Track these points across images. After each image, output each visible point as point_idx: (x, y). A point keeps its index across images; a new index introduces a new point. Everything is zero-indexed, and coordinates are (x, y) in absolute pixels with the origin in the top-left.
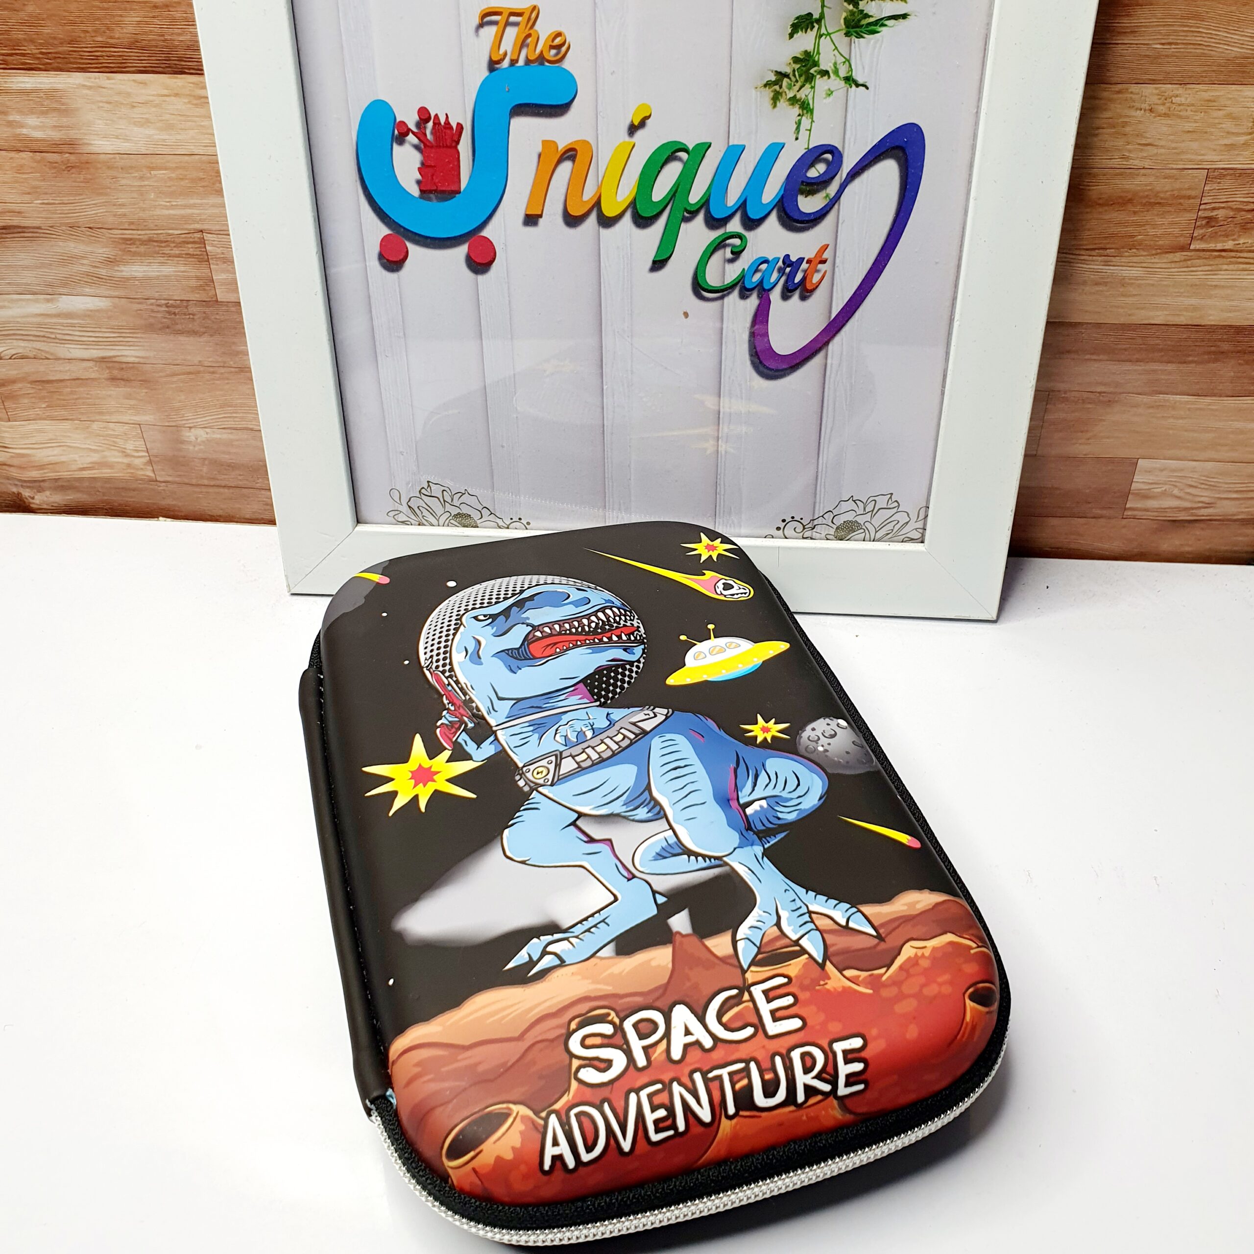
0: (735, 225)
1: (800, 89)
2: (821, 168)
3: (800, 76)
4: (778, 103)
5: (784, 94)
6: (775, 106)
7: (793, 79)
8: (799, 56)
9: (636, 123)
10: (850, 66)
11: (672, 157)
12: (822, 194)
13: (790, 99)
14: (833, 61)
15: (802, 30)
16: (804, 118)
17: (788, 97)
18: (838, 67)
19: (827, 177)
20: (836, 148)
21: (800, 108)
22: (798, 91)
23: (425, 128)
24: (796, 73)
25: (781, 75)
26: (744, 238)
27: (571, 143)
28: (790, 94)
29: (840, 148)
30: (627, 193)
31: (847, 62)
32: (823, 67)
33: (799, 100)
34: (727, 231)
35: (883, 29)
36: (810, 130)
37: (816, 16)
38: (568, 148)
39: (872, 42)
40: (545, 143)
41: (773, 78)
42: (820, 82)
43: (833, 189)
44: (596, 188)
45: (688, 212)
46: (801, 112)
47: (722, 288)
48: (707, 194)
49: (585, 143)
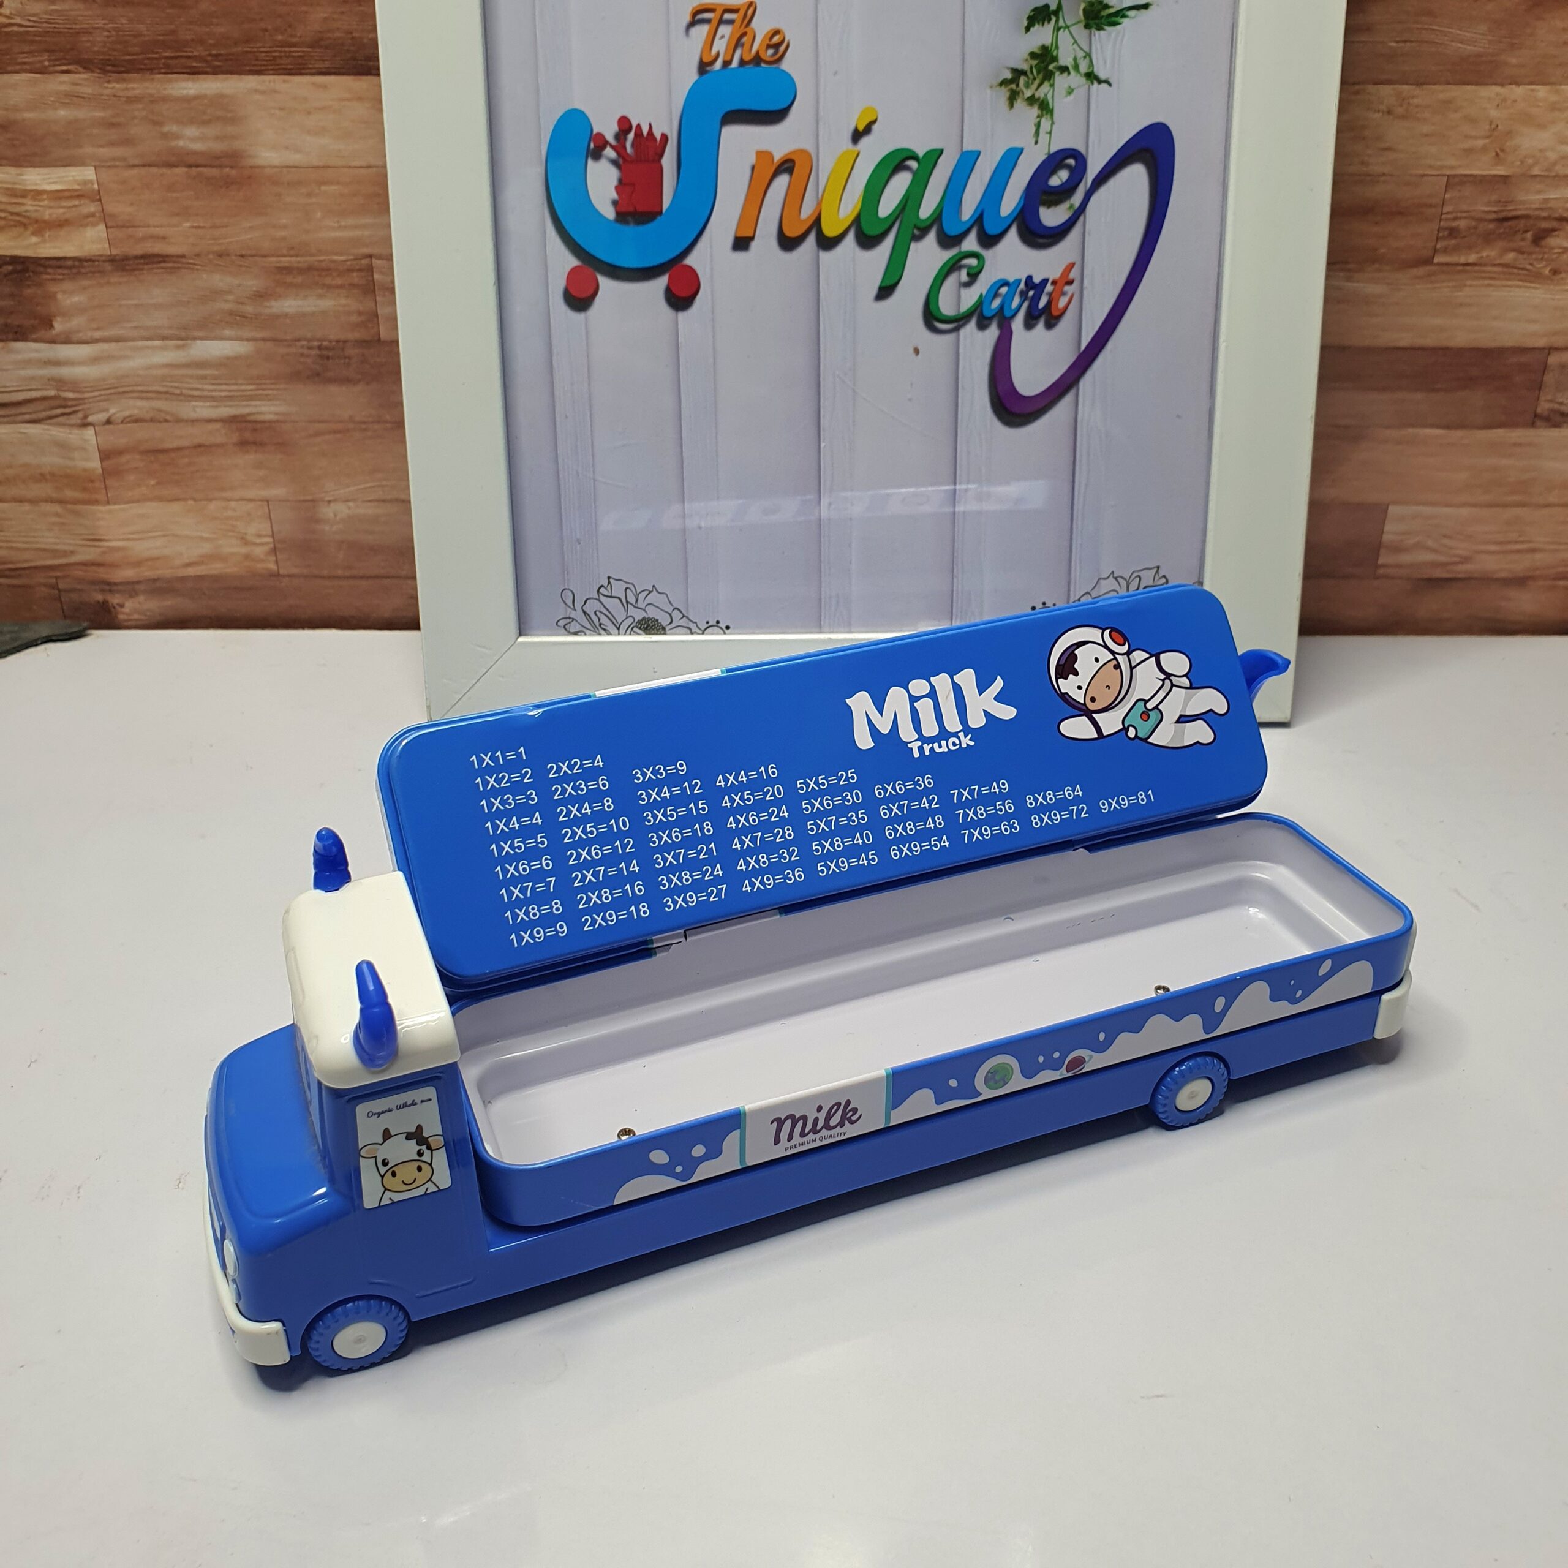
0: (971, 243)
1: (1038, 87)
2: (1063, 175)
3: (1038, 75)
4: (1015, 105)
5: (1021, 95)
6: (1011, 106)
7: (1031, 76)
8: (1036, 50)
9: (861, 129)
10: (1091, 61)
11: (900, 167)
12: (1066, 205)
13: (1027, 99)
14: (1073, 56)
15: (1039, 24)
16: (1043, 120)
17: (1025, 97)
18: (1078, 61)
19: (1070, 185)
20: (1080, 153)
21: (1039, 108)
22: (1036, 90)
23: (625, 140)
24: (1034, 71)
25: (1017, 73)
26: (981, 258)
27: (790, 153)
28: (1028, 93)
29: (1084, 152)
30: (849, 209)
31: (1088, 58)
32: (1063, 62)
33: (1039, 99)
34: (963, 250)
35: (1125, 21)
36: (1050, 133)
37: (1053, 7)
38: (785, 158)
39: (1113, 35)
40: (760, 154)
41: (1008, 75)
42: (1060, 79)
43: (1077, 199)
44: (815, 203)
45: (918, 229)
46: (1040, 112)
47: (957, 317)
48: (940, 209)
49: (804, 153)
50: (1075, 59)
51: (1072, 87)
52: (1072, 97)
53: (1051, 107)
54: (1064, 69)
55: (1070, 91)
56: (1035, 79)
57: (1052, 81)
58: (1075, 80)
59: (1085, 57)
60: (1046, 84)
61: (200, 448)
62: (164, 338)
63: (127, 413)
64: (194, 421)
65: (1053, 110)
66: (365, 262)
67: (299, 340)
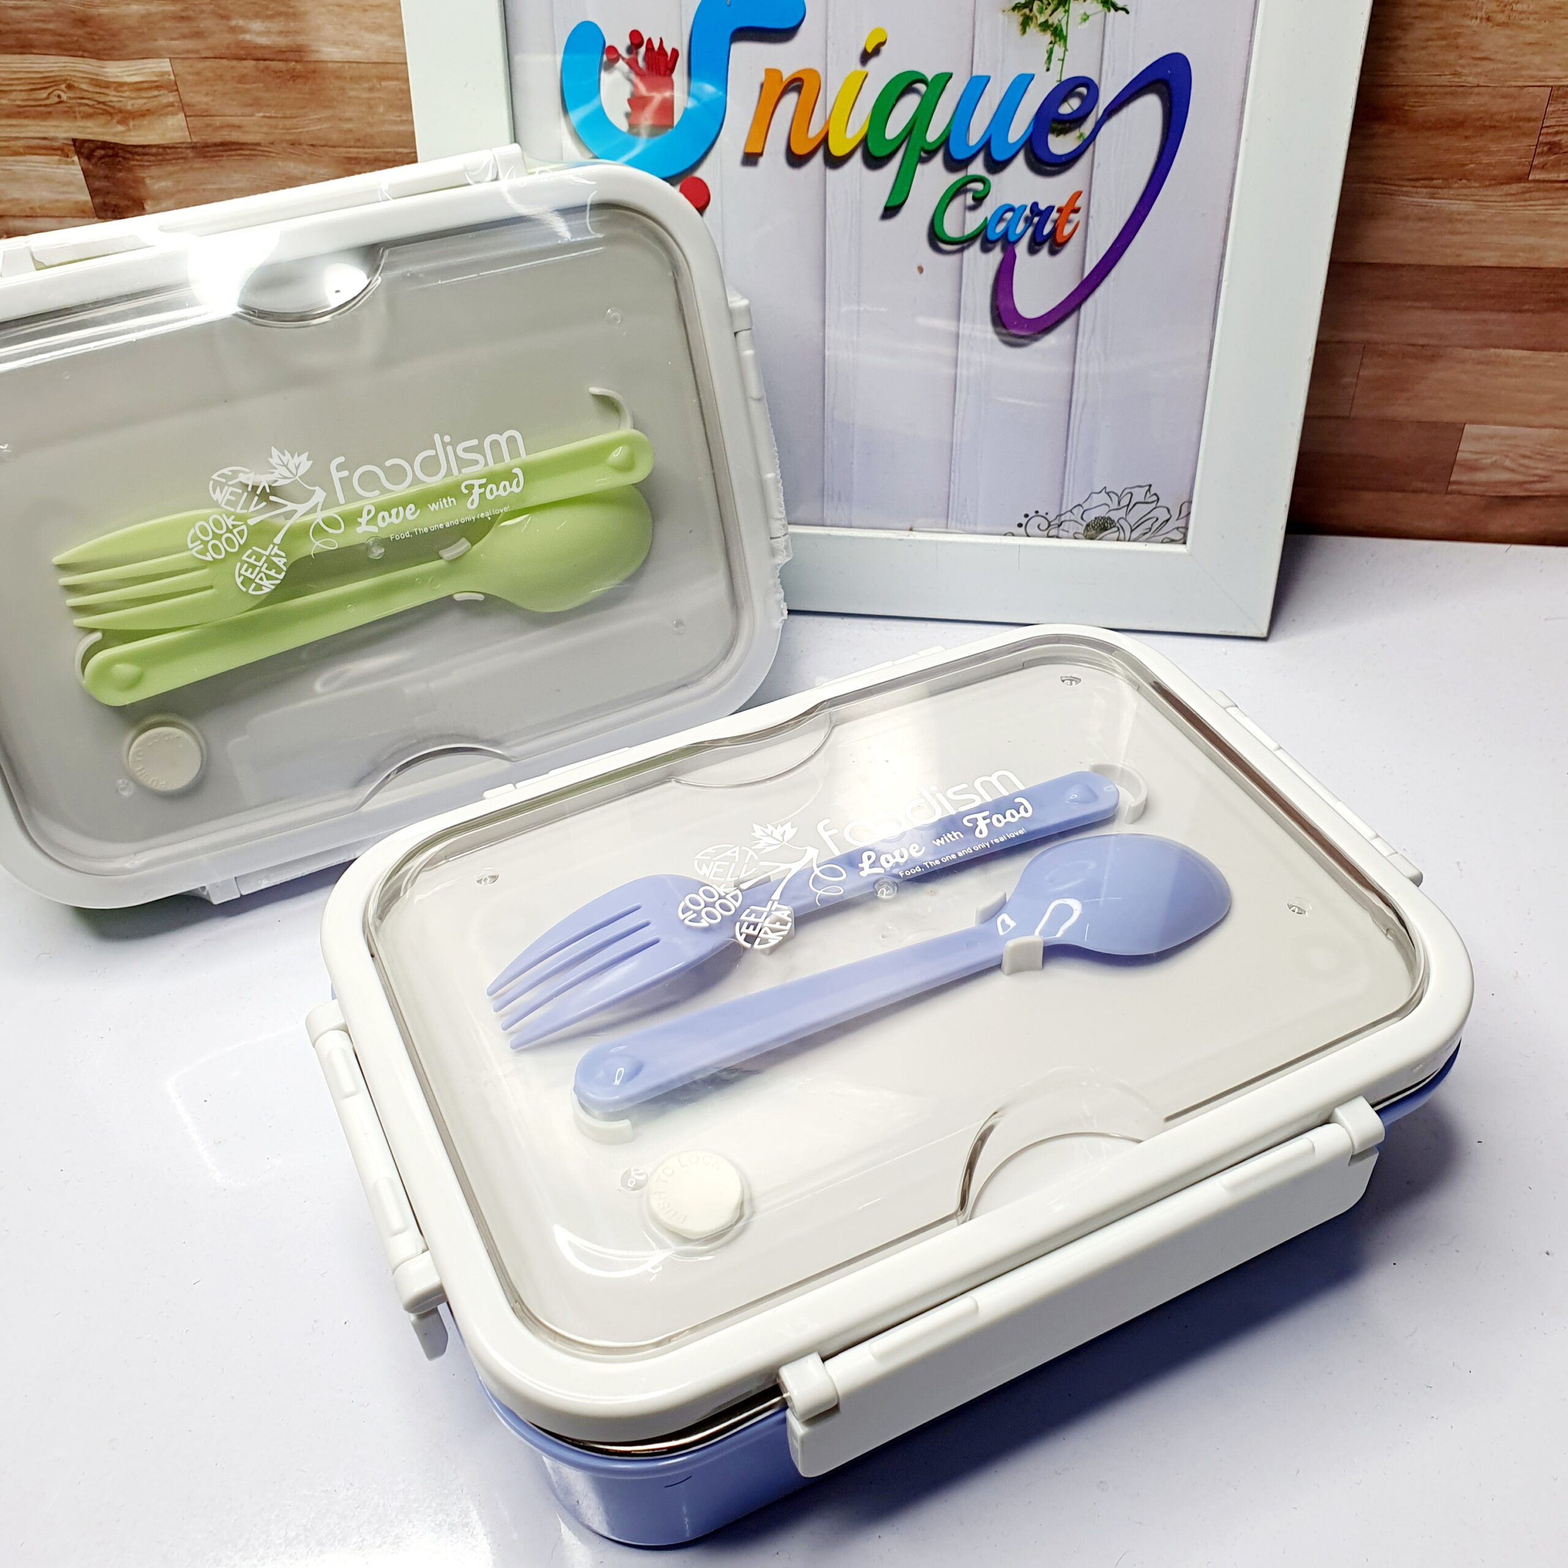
0: (977, 168)
1: (1053, 12)
2: (1074, 103)
6: (1024, 31)
7: (1045, 2)
9: (870, 50)
11: (908, 89)
12: (1075, 133)
13: (1041, 25)
16: (1056, 46)
17: (1039, 22)
19: (1081, 114)
20: (1092, 81)
21: (1052, 34)
22: (1050, 15)
23: (637, 53)
26: (987, 183)
27: (799, 72)
28: (1041, 19)
29: (1096, 81)
30: (857, 129)
34: (969, 174)
36: (1063, 60)
38: (793, 78)
40: (768, 72)
42: (1075, 6)
43: (1088, 128)
44: (823, 122)
45: (926, 152)
46: (1053, 39)
47: (962, 239)
48: (947, 133)
49: (812, 72)
51: (1088, 14)
52: (1088, 23)
55: (1086, 18)
56: (1049, 4)
57: (1067, 8)
58: (1091, 6)
65: (1066, 36)
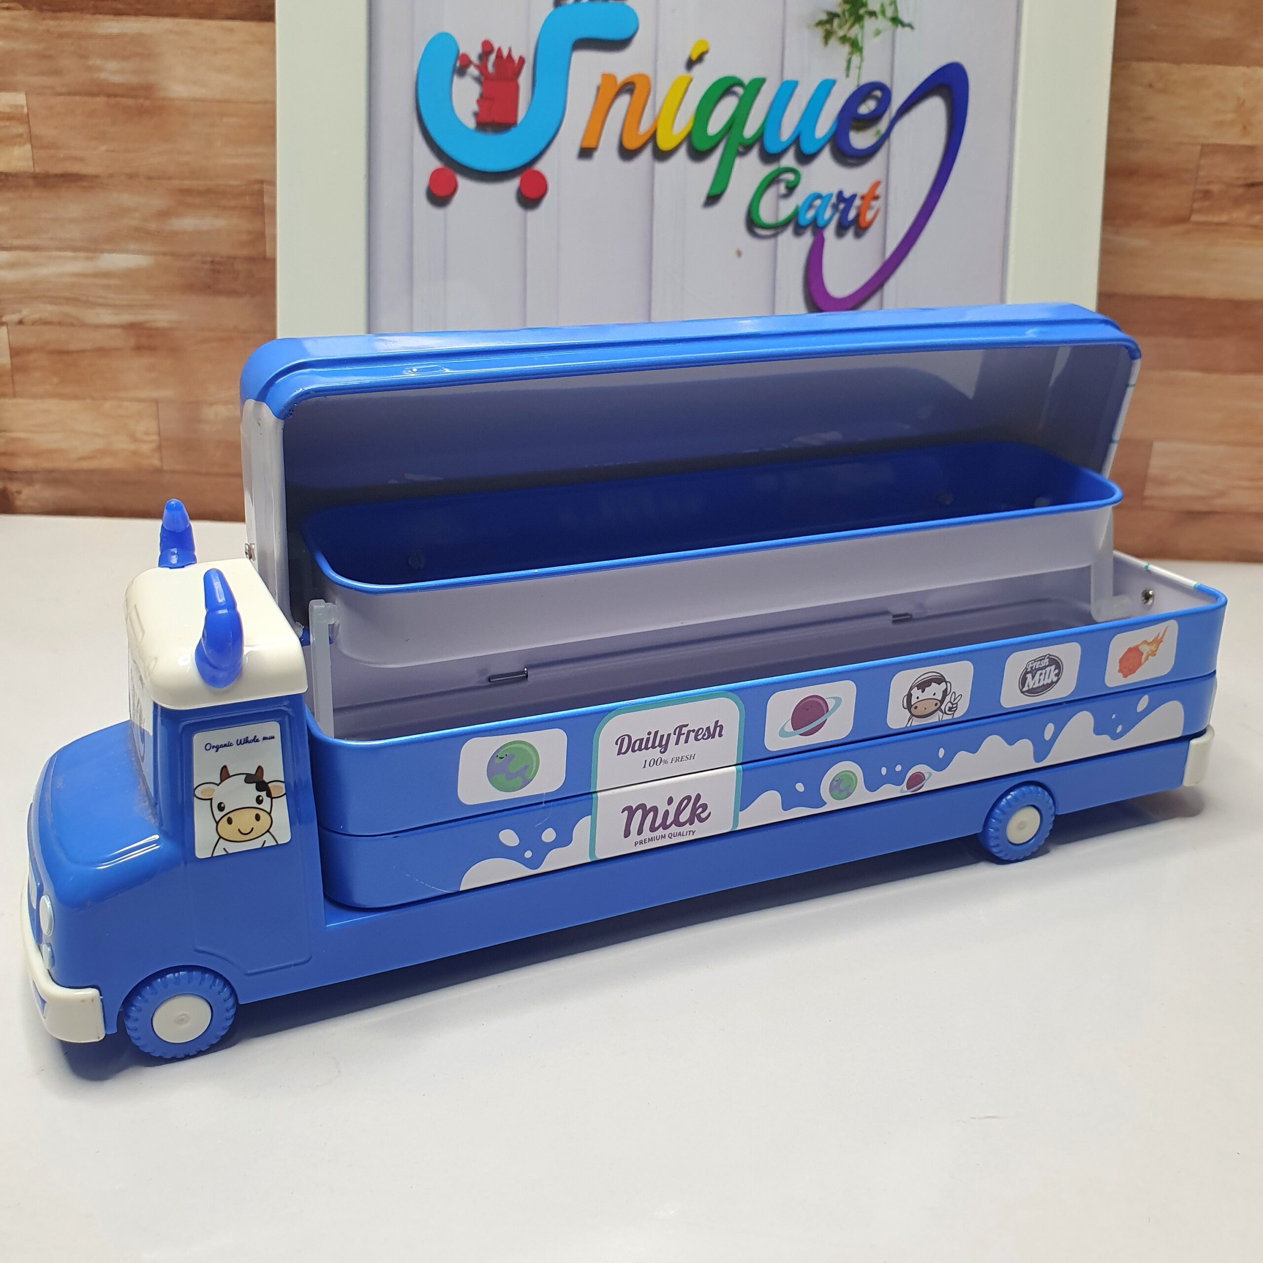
0: (789, 160)
1: (850, 28)
2: (871, 105)
4: (829, 43)
5: (835, 34)
6: (826, 44)
7: (843, 19)
9: (694, 58)
10: (896, 8)
11: (727, 92)
12: (873, 130)
13: (840, 38)
14: (881, 3)
16: (854, 56)
17: (839, 36)
18: (884, 8)
19: (877, 114)
20: (885, 86)
21: (850, 46)
22: (848, 30)
23: (488, 61)
24: (847, 14)
25: (832, 15)
26: (798, 173)
27: (631, 77)
28: (841, 33)
29: (889, 86)
30: (683, 126)
31: (893, 4)
32: (871, 7)
33: (850, 38)
34: (782, 166)
36: (860, 68)
38: (626, 82)
40: (604, 76)
41: (824, 17)
42: (868, 22)
43: (883, 125)
44: (652, 120)
45: (743, 146)
46: (851, 50)
47: (776, 225)
48: (761, 129)
49: (643, 76)
50: (882, 6)
51: (881, 28)
52: (880, 37)
53: (860, 45)
54: (872, 14)
55: (878, 33)
56: (847, 21)
57: (861, 24)
58: (882, 23)
59: (891, 4)
60: (857, 27)
61: (101, 351)
62: (75, 249)
63: (37, 316)
64: (97, 327)
65: (862, 48)
66: (256, 187)
67: (193, 255)
